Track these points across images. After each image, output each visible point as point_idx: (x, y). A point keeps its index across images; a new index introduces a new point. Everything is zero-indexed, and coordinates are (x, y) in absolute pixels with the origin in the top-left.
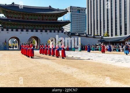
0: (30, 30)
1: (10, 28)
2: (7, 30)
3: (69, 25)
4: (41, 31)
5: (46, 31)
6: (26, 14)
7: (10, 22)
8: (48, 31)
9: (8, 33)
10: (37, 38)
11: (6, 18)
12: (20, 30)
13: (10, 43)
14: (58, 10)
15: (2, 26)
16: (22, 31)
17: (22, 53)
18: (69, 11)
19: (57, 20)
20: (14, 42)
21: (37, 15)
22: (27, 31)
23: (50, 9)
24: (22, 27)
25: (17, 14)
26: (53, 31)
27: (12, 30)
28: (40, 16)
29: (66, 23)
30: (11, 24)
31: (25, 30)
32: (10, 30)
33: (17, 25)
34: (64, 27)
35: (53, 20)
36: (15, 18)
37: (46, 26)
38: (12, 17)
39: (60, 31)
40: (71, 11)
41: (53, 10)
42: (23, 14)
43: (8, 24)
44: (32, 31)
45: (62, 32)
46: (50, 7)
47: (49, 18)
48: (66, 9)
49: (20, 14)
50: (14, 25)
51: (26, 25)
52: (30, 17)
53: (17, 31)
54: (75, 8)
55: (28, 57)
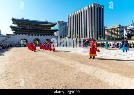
0: (34, 35)
1: (21, 33)
2: (19, 35)
3: (58, 32)
4: (41, 35)
5: (44, 35)
6: (31, 25)
7: (21, 30)
8: (45, 35)
9: (20, 36)
10: (38, 40)
11: (19, 27)
12: (27, 35)
13: (22, 42)
14: (51, 23)
15: (16, 32)
16: (29, 35)
17: (29, 48)
18: (58, 23)
19: (50, 29)
20: (24, 42)
21: (38, 26)
22: (32, 35)
23: (46, 22)
24: (29, 33)
25: (25, 25)
26: (48, 35)
27: (23, 35)
28: (40, 26)
29: (56, 30)
30: (21, 31)
31: (31, 35)
32: (21, 34)
33: (25, 31)
34: (55, 33)
35: (48, 29)
36: (24, 27)
37: (44, 32)
38: (22, 27)
39: (53, 36)
40: (59, 24)
41: (48, 23)
42: (29, 25)
43: (20, 31)
44: (35, 35)
45: (54, 36)
46: (46, 21)
47: (46, 27)
48: (56, 23)
49: (27, 25)
50: (24, 31)
51: (31, 32)
52: (34, 27)
53: (26, 35)
54: (61, 22)
55: (32, 51)
